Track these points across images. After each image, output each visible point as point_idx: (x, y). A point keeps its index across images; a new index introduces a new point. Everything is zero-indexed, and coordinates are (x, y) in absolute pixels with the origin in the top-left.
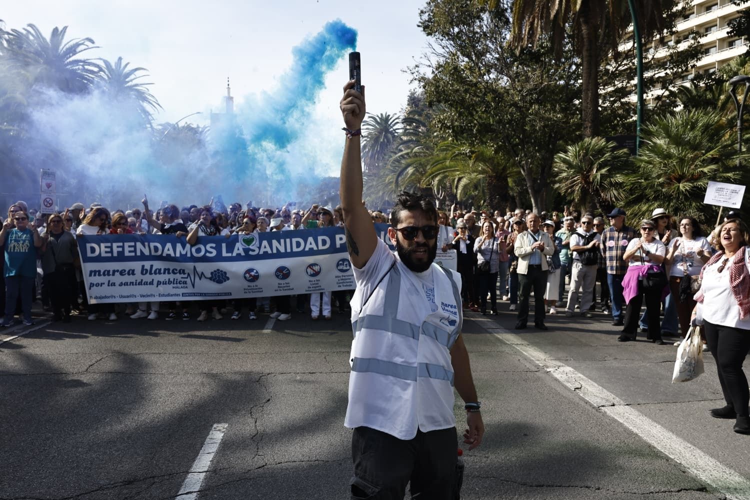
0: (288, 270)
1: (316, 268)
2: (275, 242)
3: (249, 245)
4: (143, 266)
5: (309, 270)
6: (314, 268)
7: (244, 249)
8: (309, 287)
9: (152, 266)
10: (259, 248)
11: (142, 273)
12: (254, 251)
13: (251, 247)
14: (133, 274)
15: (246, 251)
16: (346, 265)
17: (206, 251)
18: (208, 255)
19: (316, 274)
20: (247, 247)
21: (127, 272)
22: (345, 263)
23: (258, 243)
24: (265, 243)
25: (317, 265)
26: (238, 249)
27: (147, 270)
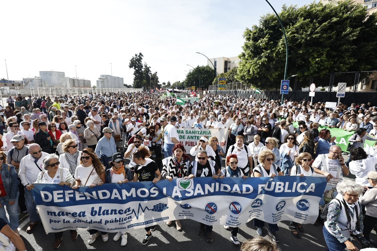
0: (216, 206)
1: (238, 207)
2: (207, 186)
3: (185, 189)
4: (93, 208)
5: (232, 206)
6: (236, 206)
7: (180, 191)
8: (229, 221)
9: (100, 208)
10: (194, 190)
11: (92, 214)
12: (189, 193)
14: (84, 215)
15: (183, 193)
16: (259, 203)
17: (150, 194)
18: (152, 196)
19: (237, 212)
20: (184, 189)
21: (78, 215)
22: (258, 202)
24: (198, 186)
25: (239, 204)
26: (176, 192)
27: (96, 212)
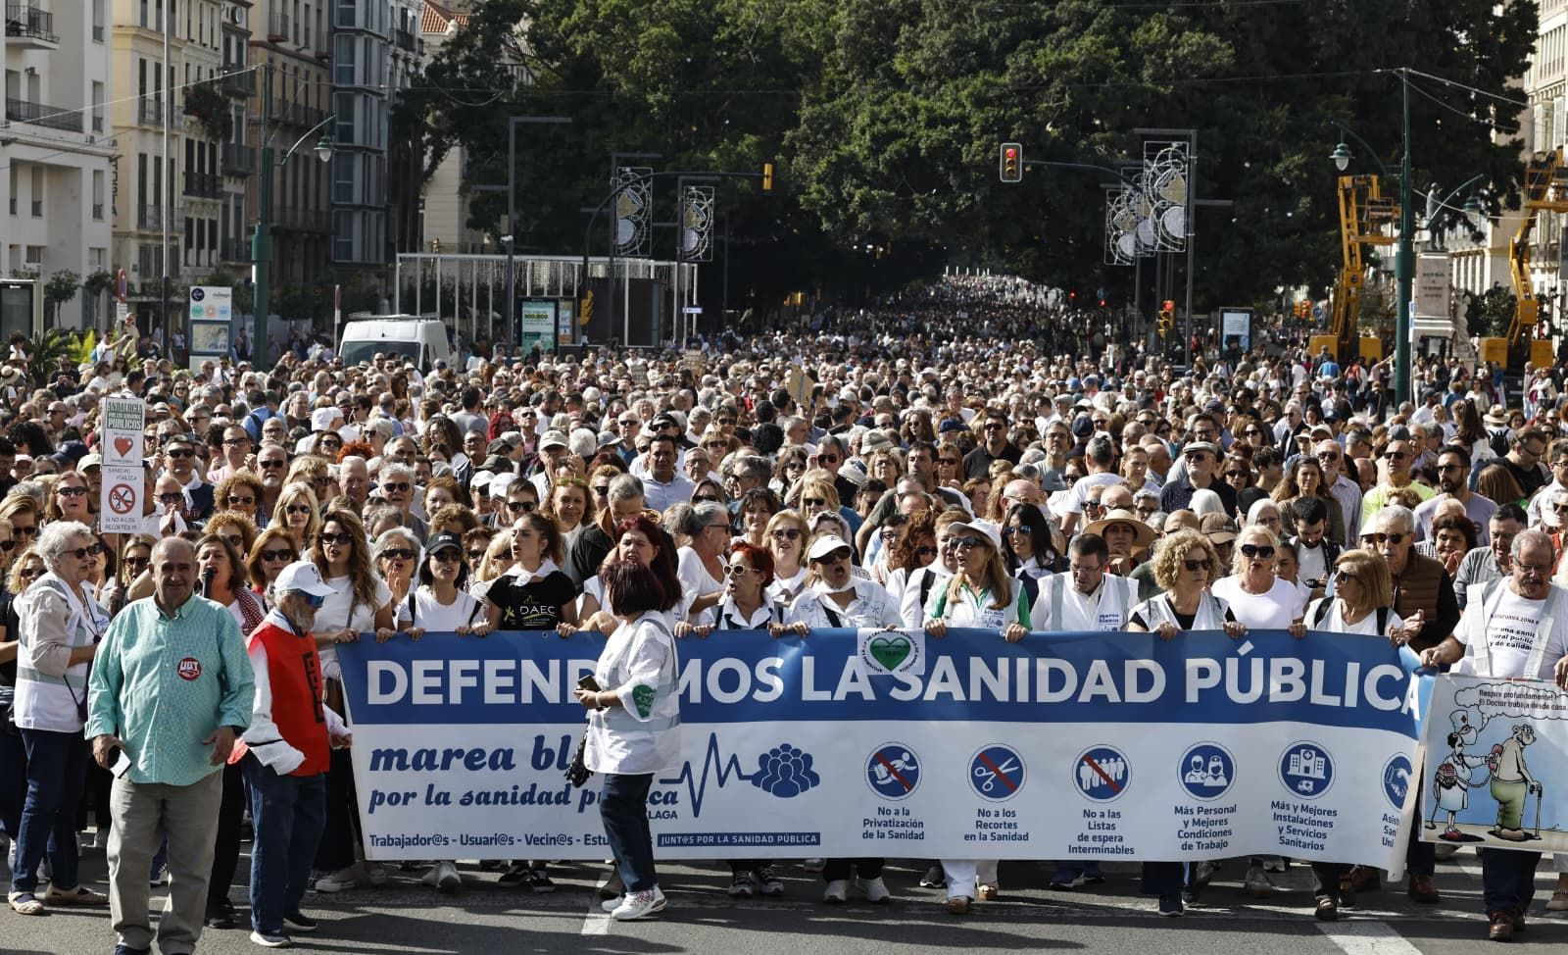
0: (1016, 762)
1: (1112, 769)
2: (977, 666)
3: (891, 669)
4: (540, 740)
5: (1087, 771)
6: (1104, 766)
7: (871, 678)
8: (1083, 838)
9: (566, 740)
10: (926, 679)
11: (536, 764)
12: (905, 687)
13: (896, 673)
14: (508, 765)
15: (881, 685)
16: (1216, 770)
17: (756, 684)
18: (760, 696)
19: (1110, 788)
20: (886, 672)
21: (486, 759)
22: (1212, 764)
23: (921, 662)
24: (945, 663)
25: (1116, 756)
26: (854, 679)
27: (550, 753)
